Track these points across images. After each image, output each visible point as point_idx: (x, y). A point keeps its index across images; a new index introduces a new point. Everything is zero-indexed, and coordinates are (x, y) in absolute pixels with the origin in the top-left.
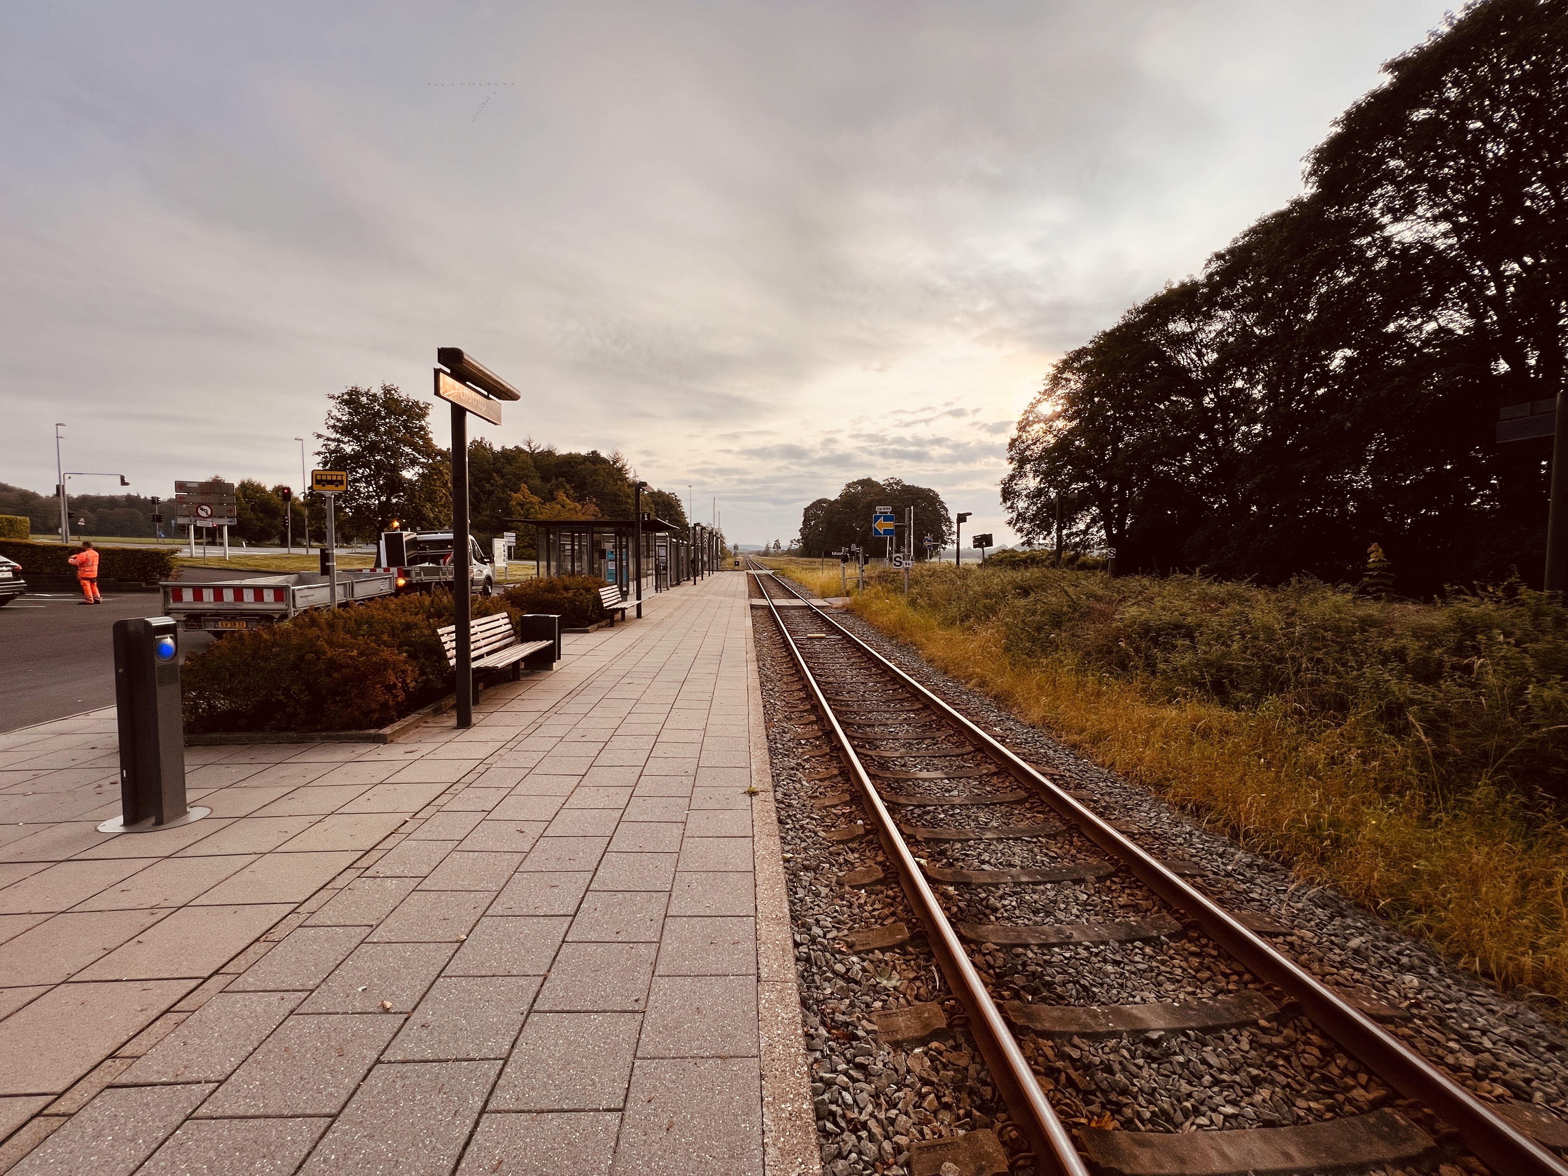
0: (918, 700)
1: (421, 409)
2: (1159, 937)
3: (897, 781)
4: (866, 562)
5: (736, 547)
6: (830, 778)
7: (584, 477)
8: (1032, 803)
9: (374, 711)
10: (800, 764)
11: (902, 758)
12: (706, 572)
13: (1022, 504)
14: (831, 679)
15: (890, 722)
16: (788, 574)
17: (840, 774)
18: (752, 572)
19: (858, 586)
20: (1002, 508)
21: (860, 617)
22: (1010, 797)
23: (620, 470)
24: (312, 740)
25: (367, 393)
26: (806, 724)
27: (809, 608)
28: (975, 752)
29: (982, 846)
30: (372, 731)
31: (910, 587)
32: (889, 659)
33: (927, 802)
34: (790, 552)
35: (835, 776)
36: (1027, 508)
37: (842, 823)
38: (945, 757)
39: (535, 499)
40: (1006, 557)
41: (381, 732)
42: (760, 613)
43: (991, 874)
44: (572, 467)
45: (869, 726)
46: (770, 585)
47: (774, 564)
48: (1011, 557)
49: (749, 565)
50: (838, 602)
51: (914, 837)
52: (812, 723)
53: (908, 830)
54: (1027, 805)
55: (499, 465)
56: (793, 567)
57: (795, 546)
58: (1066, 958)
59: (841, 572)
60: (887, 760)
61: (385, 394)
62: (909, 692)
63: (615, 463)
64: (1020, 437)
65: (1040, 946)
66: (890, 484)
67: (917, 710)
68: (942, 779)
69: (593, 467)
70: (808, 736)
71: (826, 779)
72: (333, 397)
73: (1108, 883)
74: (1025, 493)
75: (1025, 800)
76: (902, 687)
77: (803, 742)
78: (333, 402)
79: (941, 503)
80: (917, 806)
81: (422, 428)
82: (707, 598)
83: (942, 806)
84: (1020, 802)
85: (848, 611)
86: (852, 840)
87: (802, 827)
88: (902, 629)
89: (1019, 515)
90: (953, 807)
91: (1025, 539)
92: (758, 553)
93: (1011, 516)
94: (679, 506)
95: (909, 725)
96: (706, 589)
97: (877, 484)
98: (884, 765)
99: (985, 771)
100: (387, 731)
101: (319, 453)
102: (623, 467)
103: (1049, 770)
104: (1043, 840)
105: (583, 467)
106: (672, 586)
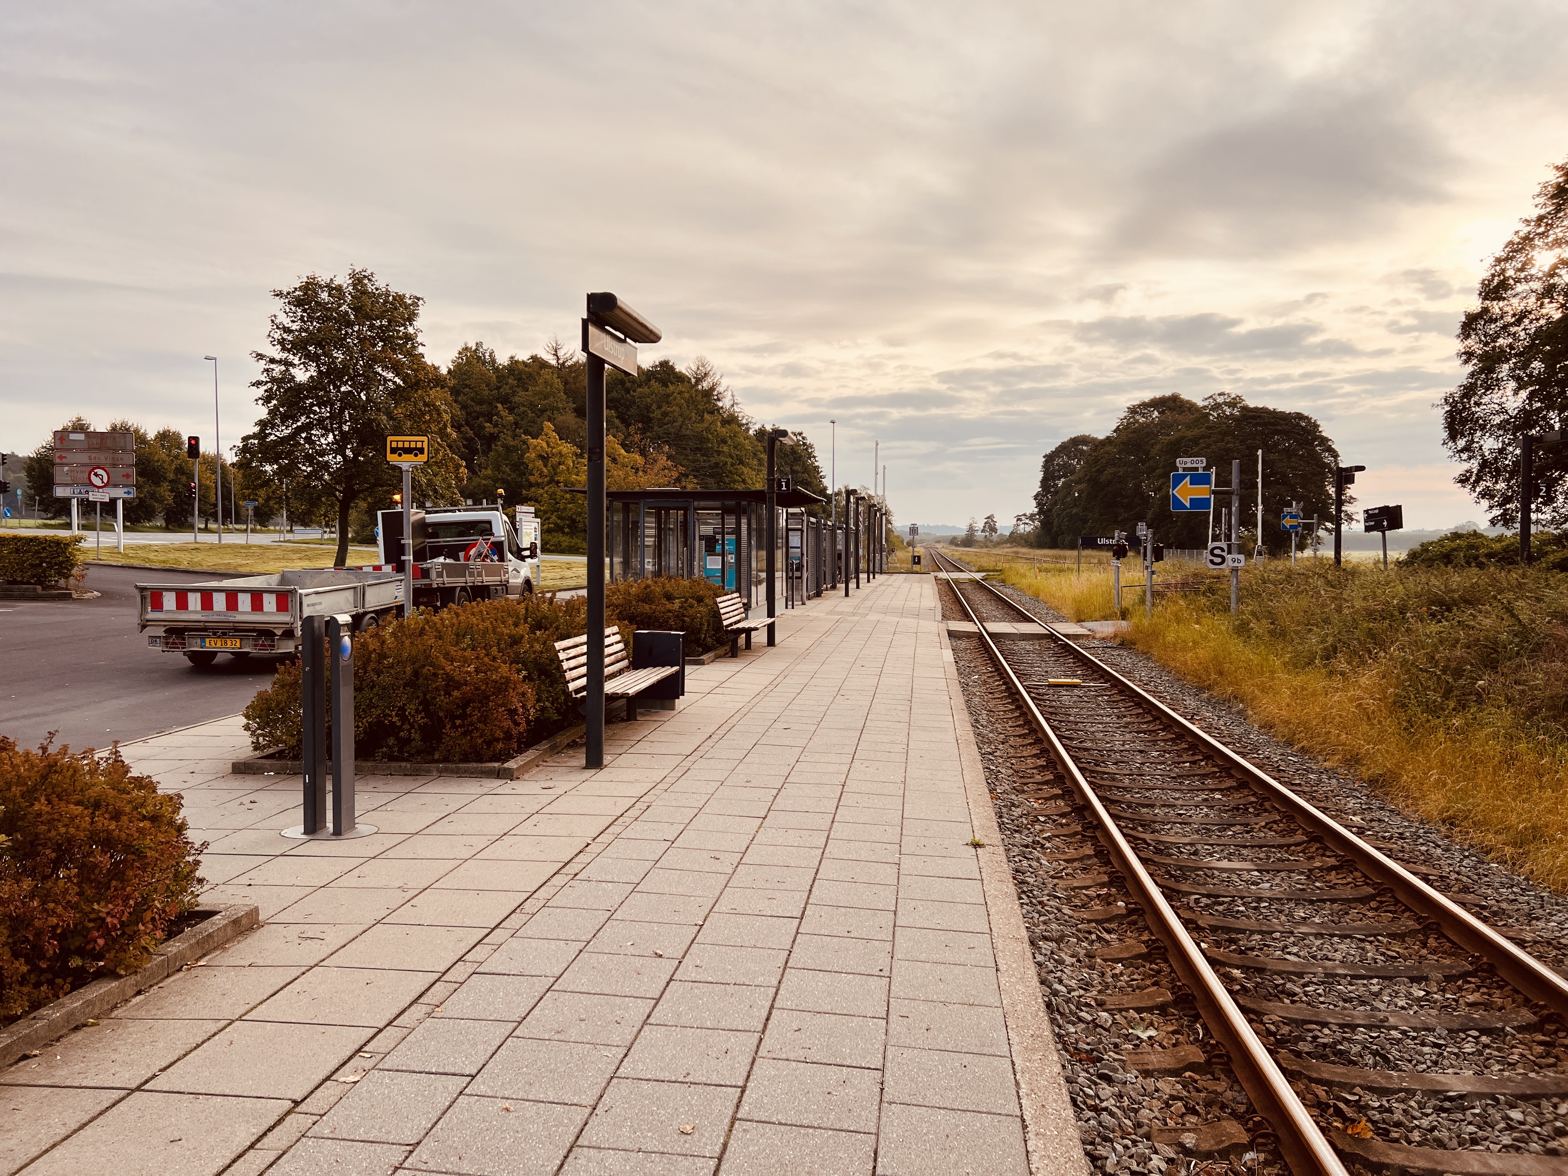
0: (1232, 777)
1: (407, 307)
2: (1503, 1029)
3: (1180, 868)
4: (1158, 556)
5: (914, 530)
6: (1081, 859)
7: (648, 408)
8: (1381, 902)
9: (497, 740)
10: (1038, 842)
11: (1191, 844)
12: (863, 576)
13: (1489, 444)
14: (1088, 744)
15: (1180, 802)
16: (1014, 579)
17: (1096, 856)
18: (943, 575)
19: (1142, 601)
20: (1446, 452)
21: (1147, 655)
22: (1348, 893)
23: (708, 393)
24: (428, 772)
25: (328, 286)
26: (1046, 799)
27: (1051, 637)
28: (1309, 842)
29: (1292, 939)
30: (496, 765)
31: (1239, 600)
32: (1191, 720)
33: (1222, 893)
34: (1015, 539)
35: (1089, 857)
36: (1501, 451)
37: (1096, 905)
38: (1261, 847)
39: (566, 448)
40: (1458, 549)
41: (506, 765)
42: (963, 644)
43: (1295, 964)
44: (628, 391)
45: (1147, 806)
46: (979, 598)
47: (985, 562)
48: (1471, 547)
49: (939, 563)
50: (1106, 628)
51: (1195, 923)
52: (1055, 797)
53: (1187, 915)
54: (1373, 904)
55: (505, 390)
56: (1021, 567)
57: (1026, 528)
58: (1371, 1037)
59: (1112, 578)
60: (1169, 845)
61: (354, 286)
62: (1217, 766)
63: (699, 380)
64: (1485, 310)
65: (1341, 1026)
66: (1217, 406)
67: (1228, 789)
68: (1249, 871)
69: (662, 390)
70: (1048, 812)
71: (1074, 860)
72: (279, 294)
73: (1460, 982)
74: (1497, 420)
75: (1372, 898)
76: (1207, 758)
77: (1042, 819)
78: (280, 302)
79: (1324, 441)
80: (1208, 896)
81: (408, 338)
82: (873, 617)
83: (1242, 898)
84: (1364, 900)
85: (1125, 643)
86: (1109, 920)
87: (1040, 903)
88: (1221, 673)
89: (1484, 464)
90: (1260, 900)
91: (1497, 512)
92: (953, 541)
93: (1466, 466)
94: (810, 456)
95: (1211, 807)
96: (868, 604)
97: (1190, 407)
98: (1162, 849)
99: (1318, 864)
100: (511, 764)
101: (258, 384)
102: (712, 389)
103: (1424, 869)
104: (1385, 940)
105: (645, 390)
106: (809, 598)
